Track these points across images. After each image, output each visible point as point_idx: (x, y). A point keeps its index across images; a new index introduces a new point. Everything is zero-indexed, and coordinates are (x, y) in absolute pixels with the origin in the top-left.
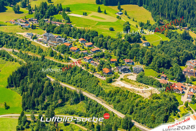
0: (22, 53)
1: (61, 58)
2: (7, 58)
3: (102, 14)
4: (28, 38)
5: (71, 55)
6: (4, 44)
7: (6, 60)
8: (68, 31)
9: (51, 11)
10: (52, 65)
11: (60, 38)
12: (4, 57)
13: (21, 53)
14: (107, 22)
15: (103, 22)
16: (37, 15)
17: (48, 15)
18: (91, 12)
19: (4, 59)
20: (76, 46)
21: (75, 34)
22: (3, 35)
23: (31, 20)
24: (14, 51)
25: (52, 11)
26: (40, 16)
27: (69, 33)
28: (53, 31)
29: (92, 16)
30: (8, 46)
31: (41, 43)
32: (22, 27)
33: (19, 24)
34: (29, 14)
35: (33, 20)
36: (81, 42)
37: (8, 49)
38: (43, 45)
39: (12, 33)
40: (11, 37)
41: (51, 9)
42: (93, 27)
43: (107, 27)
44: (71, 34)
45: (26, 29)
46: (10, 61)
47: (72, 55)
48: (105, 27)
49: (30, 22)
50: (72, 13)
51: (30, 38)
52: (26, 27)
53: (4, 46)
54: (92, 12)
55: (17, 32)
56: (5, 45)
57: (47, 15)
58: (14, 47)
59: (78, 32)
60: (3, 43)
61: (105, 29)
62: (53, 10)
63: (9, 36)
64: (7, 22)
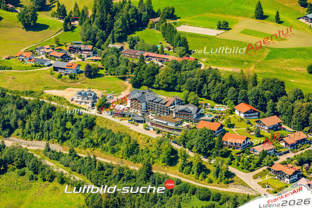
0: (76, 155)
1: (202, 170)
2: (31, 173)
3: (270, 23)
4: (83, 105)
5: (228, 159)
6: (13, 126)
7: (32, 178)
8: (200, 82)
9: (129, 21)
10: (181, 193)
11: (182, 107)
12: (22, 169)
13: (73, 154)
14: (294, 49)
15: (284, 50)
16: (90, 35)
17: (121, 32)
18: (235, 17)
19: (23, 174)
20: (234, 130)
21: (222, 92)
22: (6, 99)
23: (75, 48)
24: (49, 150)
25: (131, 20)
26: (97, 37)
27: (201, 87)
28: (153, 83)
29: (245, 32)
30: (29, 133)
31: (125, 123)
32: (57, 73)
33: (46, 64)
34: (66, 30)
35: (80, 50)
36: (246, 116)
37: (29, 142)
38: (133, 127)
39: (32, 92)
40: (34, 105)
41: (128, 15)
42: (259, 66)
43: (299, 64)
44: (208, 90)
45: (71, 77)
46: (44, 180)
47: (232, 159)
48: (294, 65)
49: (73, 56)
50: (184, 23)
51: (90, 105)
52: (70, 72)
53: (16, 132)
54: (240, 19)
55: (46, 88)
56: (19, 131)
57: (118, 33)
58: (46, 134)
59: (230, 85)
60: (12, 122)
61: (294, 69)
62: (132, 18)
63: (26, 102)
64: (9, 59)
